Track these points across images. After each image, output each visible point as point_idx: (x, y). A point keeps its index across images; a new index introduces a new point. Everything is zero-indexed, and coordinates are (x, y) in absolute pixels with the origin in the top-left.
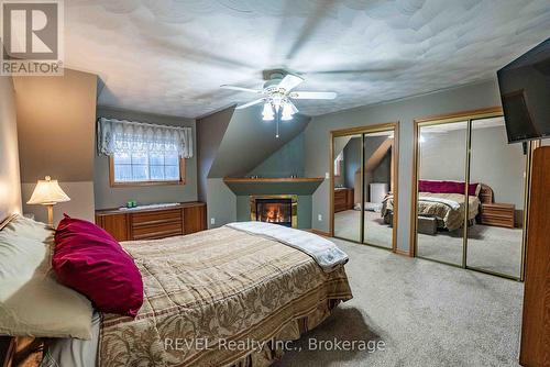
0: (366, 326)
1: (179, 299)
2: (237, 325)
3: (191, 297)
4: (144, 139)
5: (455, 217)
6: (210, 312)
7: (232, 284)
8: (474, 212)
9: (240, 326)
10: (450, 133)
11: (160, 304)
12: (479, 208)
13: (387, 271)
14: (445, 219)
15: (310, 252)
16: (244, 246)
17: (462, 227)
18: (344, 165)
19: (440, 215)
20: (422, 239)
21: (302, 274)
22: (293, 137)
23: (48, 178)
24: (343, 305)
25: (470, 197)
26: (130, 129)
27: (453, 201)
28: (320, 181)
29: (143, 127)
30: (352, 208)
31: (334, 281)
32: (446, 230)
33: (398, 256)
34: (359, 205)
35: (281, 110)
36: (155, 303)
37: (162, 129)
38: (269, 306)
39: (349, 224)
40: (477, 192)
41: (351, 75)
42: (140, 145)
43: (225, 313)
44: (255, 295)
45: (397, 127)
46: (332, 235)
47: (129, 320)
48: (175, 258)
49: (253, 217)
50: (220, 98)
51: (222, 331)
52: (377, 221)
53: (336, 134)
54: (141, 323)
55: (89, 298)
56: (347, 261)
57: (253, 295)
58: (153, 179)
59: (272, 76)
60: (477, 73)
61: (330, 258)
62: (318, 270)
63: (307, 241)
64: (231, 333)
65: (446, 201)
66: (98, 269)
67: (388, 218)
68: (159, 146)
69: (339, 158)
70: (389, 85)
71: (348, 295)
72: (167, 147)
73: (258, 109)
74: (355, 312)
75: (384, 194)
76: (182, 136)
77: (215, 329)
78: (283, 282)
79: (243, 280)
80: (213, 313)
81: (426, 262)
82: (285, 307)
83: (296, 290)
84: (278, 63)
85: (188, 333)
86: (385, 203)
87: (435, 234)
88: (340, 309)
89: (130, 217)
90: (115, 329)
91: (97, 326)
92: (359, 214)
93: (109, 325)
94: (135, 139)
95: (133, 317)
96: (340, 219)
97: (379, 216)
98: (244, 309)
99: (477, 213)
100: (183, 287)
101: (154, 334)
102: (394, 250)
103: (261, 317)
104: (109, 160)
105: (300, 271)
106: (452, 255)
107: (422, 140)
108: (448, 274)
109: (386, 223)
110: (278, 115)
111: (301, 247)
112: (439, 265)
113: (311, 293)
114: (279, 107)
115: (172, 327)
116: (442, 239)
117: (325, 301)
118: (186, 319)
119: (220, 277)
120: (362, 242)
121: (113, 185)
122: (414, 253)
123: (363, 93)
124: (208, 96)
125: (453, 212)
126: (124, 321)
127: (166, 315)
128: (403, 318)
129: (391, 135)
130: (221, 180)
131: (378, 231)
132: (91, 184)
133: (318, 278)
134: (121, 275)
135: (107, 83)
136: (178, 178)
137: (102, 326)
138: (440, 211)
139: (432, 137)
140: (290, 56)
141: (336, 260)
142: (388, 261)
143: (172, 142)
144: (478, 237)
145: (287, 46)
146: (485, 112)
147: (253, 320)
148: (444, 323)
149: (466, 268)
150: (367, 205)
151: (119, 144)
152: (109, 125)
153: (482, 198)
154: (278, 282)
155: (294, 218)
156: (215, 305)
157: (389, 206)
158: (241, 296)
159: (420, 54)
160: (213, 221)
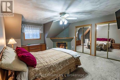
0: (84, 71)
1: (44, 64)
2: (56, 70)
3: (46, 64)
4: (32, 29)
5: (105, 47)
6: (50, 67)
7: (55, 61)
8: (110, 45)
9: (57, 70)
10: (104, 26)
11: (40, 65)
12: (111, 45)
13: (89, 59)
14: (103, 47)
15: (71, 54)
16: (56, 53)
17: (107, 49)
18: (78, 34)
19: (101, 46)
20: (97, 52)
21: (70, 59)
22: (66, 28)
23: (12, 38)
24: (79, 67)
25: (109, 42)
26: (28, 27)
27: (105, 43)
28: (73, 38)
29: (31, 26)
30: (80, 45)
31: (77, 61)
32: (103, 50)
33: (92, 56)
34: (82, 44)
35: (64, 22)
36: (39, 65)
37: (36, 27)
38: (63, 66)
39: (80, 48)
40: (111, 41)
41: (80, 13)
42: (31, 30)
43: (54, 67)
44: (60, 64)
45: (91, 25)
46: (76, 51)
47: (34, 68)
48: (41, 56)
49: (57, 47)
50: (49, 19)
51: (53, 71)
52: (86, 48)
53: (77, 27)
54: (37, 69)
55: (26, 63)
56: (80, 56)
57: (59, 64)
58: (34, 38)
59: (62, 14)
60: (110, 12)
61: (76, 56)
62: (73, 59)
63: (71, 52)
64: (55, 72)
65: (103, 43)
66: (28, 57)
67: (89, 47)
68: (35, 31)
69: (77, 33)
70: (90, 15)
71: (80, 64)
72: (37, 31)
73: (59, 22)
74: (82, 68)
75: (88, 41)
76: (40, 28)
77: (52, 71)
78: (66, 61)
79: (57, 60)
80: (51, 67)
81: (98, 57)
82: (66, 67)
83: (69, 63)
84: (63, 11)
85: (46, 71)
86: (88, 43)
87: (100, 51)
88: (78, 68)
89: (29, 47)
90: (31, 70)
91: (28, 69)
92: (82, 46)
93: (30, 69)
94: (30, 29)
95: (35, 67)
96: (78, 47)
97: (87, 46)
98: (58, 67)
99: (111, 46)
100: (44, 62)
101: (39, 71)
102: (91, 54)
103: (61, 69)
104: (24, 34)
105: (69, 59)
106: (104, 56)
107: (97, 28)
108: (104, 60)
109: (88, 48)
110: (63, 23)
111: (69, 53)
112: (101, 58)
113: (72, 64)
114: (64, 21)
115: (43, 70)
116: (102, 52)
117: (75, 65)
118: (46, 68)
119: (52, 60)
120: (83, 53)
121: (25, 40)
122: (95, 55)
123: (83, 18)
124: (47, 19)
125: (105, 45)
126: (33, 68)
127: (41, 67)
128: (93, 69)
129: (90, 27)
130: (49, 38)
131: (86, 50)
132: (20, 39)
133: (73, 60)
134: (32, 59)
135: (24, 16)
136: (39, 38)
137: (29, 69)
138: (102, 45)
139: (100, 28)
140: (66, 10)
141: (77, 56)
142: (89, 57)
143: (38, 30)
144: (111, 51)
145: (66, 7)
146: (113, 22)
147: (60, 69)
148: (103, 71)
149: (108, 58)
150: (84, 44)
151: (26, 30)
152: (24, 26)
153: (112, 42)
154: (65, 61)
155: (67, 47)
156: (51, 66)
157: (89, 44)
158: (57, 64)
159: (97, 8)
160: (48, 48)
